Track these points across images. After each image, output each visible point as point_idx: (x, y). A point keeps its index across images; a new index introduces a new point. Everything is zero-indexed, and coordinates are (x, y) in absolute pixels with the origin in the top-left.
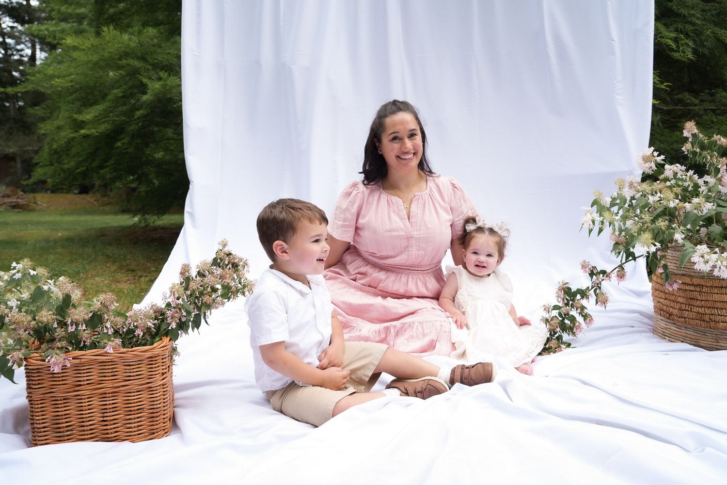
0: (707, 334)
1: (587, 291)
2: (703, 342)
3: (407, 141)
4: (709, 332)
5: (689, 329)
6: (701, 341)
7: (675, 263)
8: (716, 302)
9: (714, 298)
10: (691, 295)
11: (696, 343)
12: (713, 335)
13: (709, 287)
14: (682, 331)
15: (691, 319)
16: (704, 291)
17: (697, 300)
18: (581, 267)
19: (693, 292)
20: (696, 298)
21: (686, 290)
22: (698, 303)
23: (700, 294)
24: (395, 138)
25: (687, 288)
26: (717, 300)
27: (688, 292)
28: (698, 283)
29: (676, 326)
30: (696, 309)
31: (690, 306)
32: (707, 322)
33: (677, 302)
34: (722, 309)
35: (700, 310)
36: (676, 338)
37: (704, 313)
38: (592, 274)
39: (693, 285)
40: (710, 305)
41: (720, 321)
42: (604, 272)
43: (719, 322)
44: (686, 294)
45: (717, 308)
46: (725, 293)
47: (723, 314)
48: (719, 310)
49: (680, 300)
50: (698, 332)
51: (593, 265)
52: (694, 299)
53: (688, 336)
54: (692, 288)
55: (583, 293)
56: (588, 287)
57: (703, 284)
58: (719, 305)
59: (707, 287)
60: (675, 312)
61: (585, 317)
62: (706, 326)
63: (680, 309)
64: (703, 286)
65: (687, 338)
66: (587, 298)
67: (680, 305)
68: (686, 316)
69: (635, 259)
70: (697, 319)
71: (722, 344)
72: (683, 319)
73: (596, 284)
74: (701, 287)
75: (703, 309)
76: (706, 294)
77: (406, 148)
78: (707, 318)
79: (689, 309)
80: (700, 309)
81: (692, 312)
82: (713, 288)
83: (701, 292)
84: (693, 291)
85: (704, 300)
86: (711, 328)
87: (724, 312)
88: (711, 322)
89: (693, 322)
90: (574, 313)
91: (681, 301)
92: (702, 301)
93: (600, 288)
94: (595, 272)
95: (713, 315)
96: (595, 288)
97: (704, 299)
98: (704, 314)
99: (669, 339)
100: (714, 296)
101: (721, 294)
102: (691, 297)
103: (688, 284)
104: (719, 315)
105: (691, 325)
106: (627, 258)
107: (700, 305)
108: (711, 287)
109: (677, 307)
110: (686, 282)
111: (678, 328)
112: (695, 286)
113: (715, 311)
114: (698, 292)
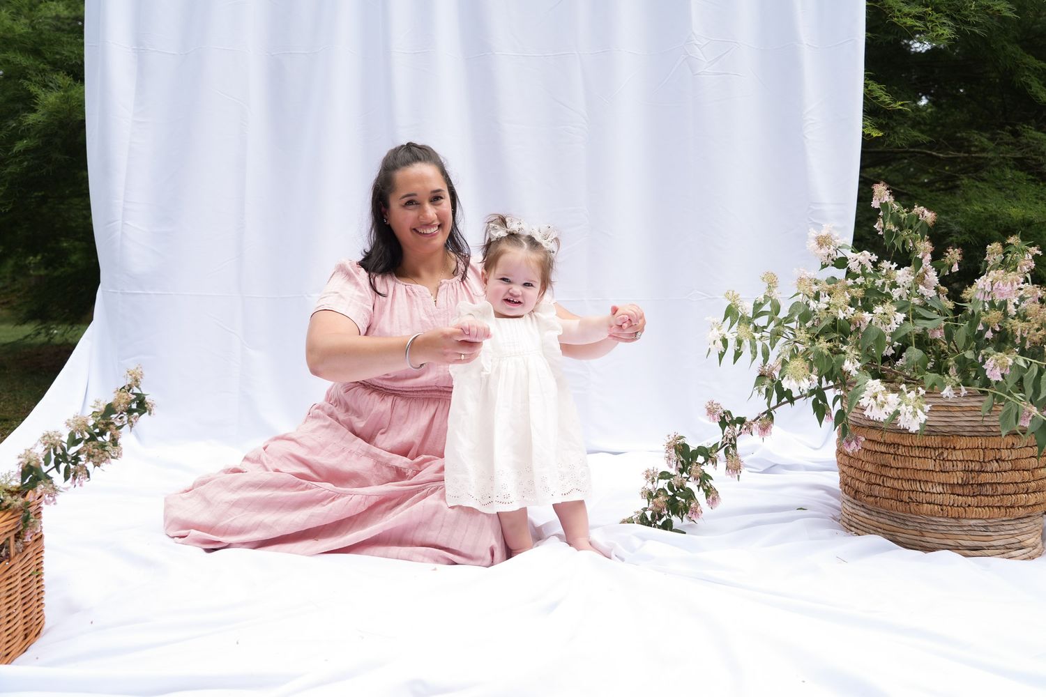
0: (907, 523)
1: (714, 451)
2: (901, 535)
3: (428, 207)
4: (909, 519)
5: (882, 515)
6: (898, 534)
8: (918, 470)
9: (914, 465)
10: (883, 460)
11: (891, 538)
12: (916, 524)
13: (908, 446)
14: (872, 518)
15: (883, 498)
16: (901, 453)
18: (706, 411)
19: (884, 456)
20: (889, 465)
21: (876, 451)
22: (892, 473)
23: (895, 460)
24: (410, 203)
25: (877, 448)
26: (919, 468)
27: (878, 456)
28: (892, 440)
29: (865, 510)
30: (889, 483)
31: (882, 478)
32: (905, 503)
33: (865, 472)
34: (927, 481)
35: (897, 484)
36: (864, 529)
37: (902, 488)
38: (723, 424)
39: (885, 443)
40: (909, 475)
41: (924, 501)
42: (741, 421)
43: (923, 503)
44: (876, 458)
45: (920, 481)
46: (929, 457)
47: (928, 490)
48: (922, 483)
49: (869, 468)
50: (895, 519)
51: (726, 409)
52: (887, 466)
53: (881, 525)
54: (883, 449)
55: (708, 454)
56: (716, 445)
57: (899, 441)
58: (922, 476)
60: (863, 487)
61: (709, 492)
62: (904, 509)
63: (870, 484)
64: (899, 445)
65: (879, 530)
66: (715, 462)
67: (868, 476)
68: (877, 493)
69: (792, 400)
70: (892, 499)
71: (929, 539)
72: (872, 499)
73: (728, 440)
74: (896, 446)
75: (900, 481)
76: (903, 458)
77: (426, 218)
78: (905, 497)
79: (881, 483)
80: (896, 482)
81: (885, 486)
82: (914, 449)
83: (896, 454)
84: (886, 453)
85: (901, 468)
86: (911, 513)
87: (930, 486)
88: (911, 504)
89: (887, 503)
90: (692, 485)
91: (870, 470)
92: (897, 469)
93: (734, 446)
94: (728, 420)
95: (915, 492)
96: (728, 445)
97: (900, 465)
98: (901, 491)
99: (855, 530)
100: (915, 462)
101: (925, 458)
102: (883, 463)
103: (878, 442)
104: (923, 492)
105: (884, 508)
106: (779, 399)
107: (896, 476)
108: (911, 447)
109: (864, 480)
110: (875, 439)
111: (868, 514)
112: (889, 445)
113: (917, 486)
114: (892, 454)
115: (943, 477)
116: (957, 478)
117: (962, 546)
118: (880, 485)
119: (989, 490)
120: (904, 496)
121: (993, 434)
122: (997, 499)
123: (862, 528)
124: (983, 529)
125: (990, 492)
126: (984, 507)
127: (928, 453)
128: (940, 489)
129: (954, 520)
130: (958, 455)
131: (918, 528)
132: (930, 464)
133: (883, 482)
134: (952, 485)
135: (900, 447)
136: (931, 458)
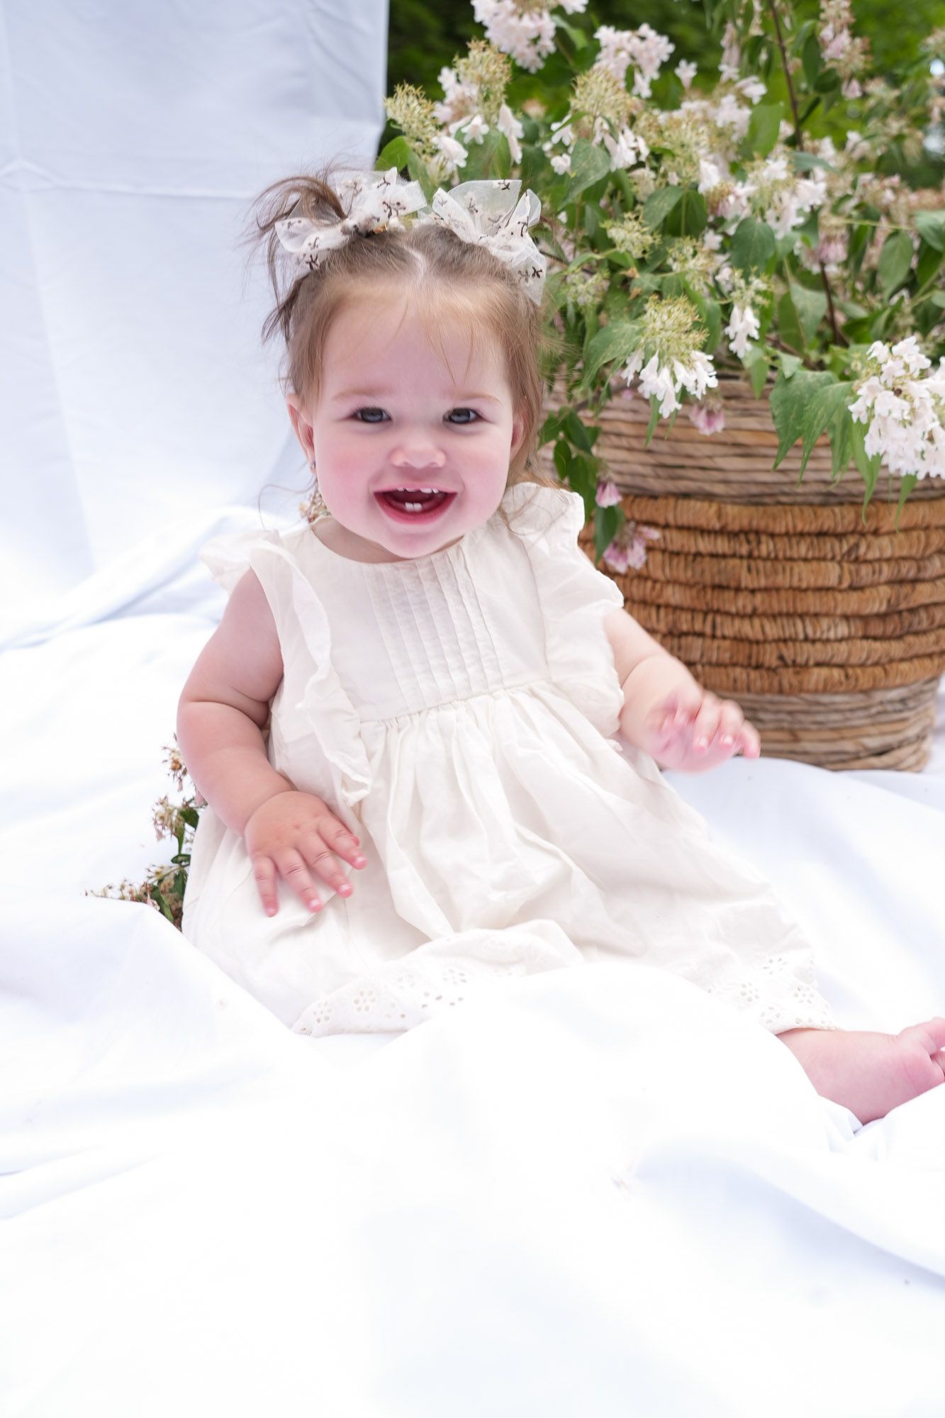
0: (762, 715)
4: (768, 706)
7: (649, 452)
8: (801, 589)
9: (794, 578)
10: (719, 572)
12: (782, 716)
13: (781, 534)
15: (710, 664)
16: (763, 552)
17: (738, 589)
19: (723, 563)
20: (733, 584)
21: (698, 555)
22: (743, 602)
23: (749, 570)
25: (704, 545)
26: (803, 585)
27: (703, 564)
28: (745, 523)
30: (729, 628)
31: (710, 618)
32: (769, 669)
34: (816, 615)
35: (749, 629)
37: (760, 637)
39: (723, 532)
40: (780, 604)
41: (811, 661)
43: (807, 666)
44: (698, 570)
45: (803, 615)
46: (830, 557)
47: (818, 634)
48: (807, 620)
52: (727, 588)
54: (722, 545)
57: (762, 525)
58: (812, 603)
59: (772, 535)
62: (769, 684)
64: (760, 532)
67: (671, 617)
70: (735, 665)
71: (807, 746)
74: (753, 536)
75: (757, 622)
76: (769, 563)
78: (770, 657)
79: (708, 630)
80: (746, 623)
81: (719, 636)
82: (794, 540)
83: (751, 556)
84: (724, 556)
85: (760, 590)
86: (783, 690)
87: (824, 625)
88: (782, 671)
89: (720, 677)
92: (753, 591)
95: (790, 644)
97: (763, 582)
98: (758, 642)
100: (796, 570)
101: (814, 558)
102: (717, 580)
104: (806, 639)
107: (748, 609)
108: (791, 535)
110: (702, 522)
112: (733, 535)
113: (799, 628)
114: (741, 557)
115: (852, 603)
116: (876, 601)
117: (866, 749)
118: (701, 635)
119: (923, 620)
120: (767, 657)
121: (931, 493)
122: (932, 637)
124: (899, 706)
125: (925, 625)
126: (910, 659)
127: (829, 546)
128: (843, 630)
129: (860, 697)
130: (884, 547)
131: (785, 725)
132: (831, 574)
133: (714, 626)
134: (865, 619)
135: (764, 538)
136: (833, 558)
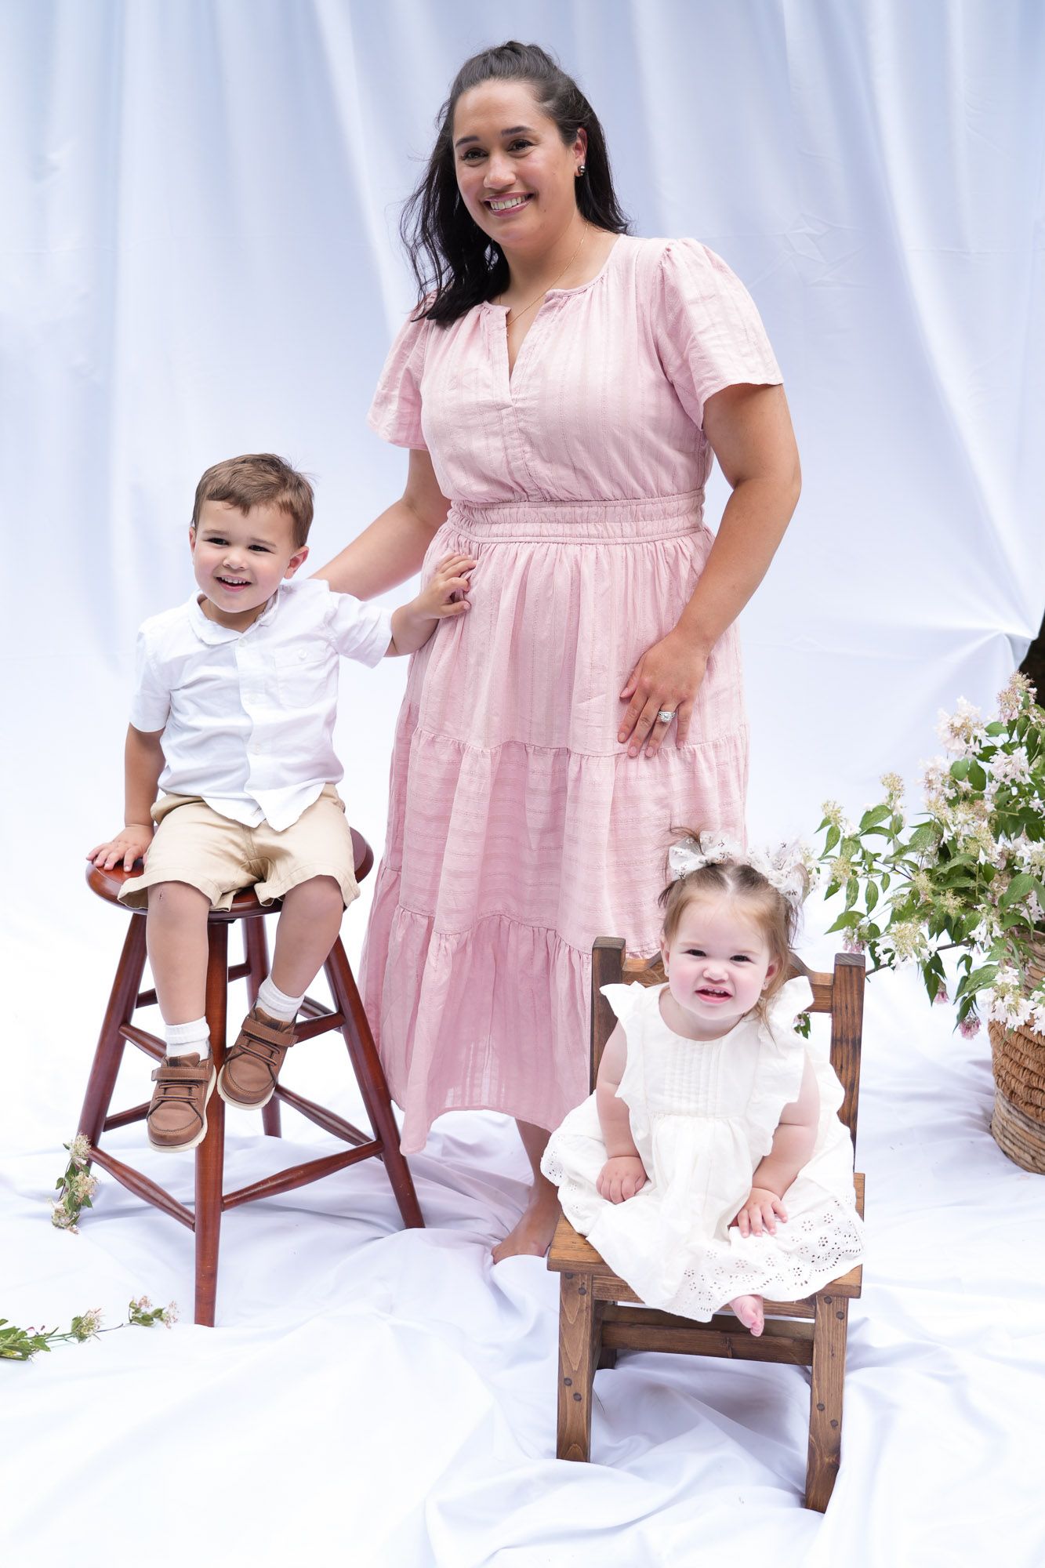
24: (473, 153)
29: (1024, 1119)
44: (1038, 1055)
60: (1020, 1090)
63: (1029, 1087)
65: (1041, 1152)
67: (1028, 1076)
68: (1039, 1102)
72: (1032, 1109)
91: (1031, 1067)
109: (1023, 1080)
111: (1028, 1126)
123: (1019, 1144)
